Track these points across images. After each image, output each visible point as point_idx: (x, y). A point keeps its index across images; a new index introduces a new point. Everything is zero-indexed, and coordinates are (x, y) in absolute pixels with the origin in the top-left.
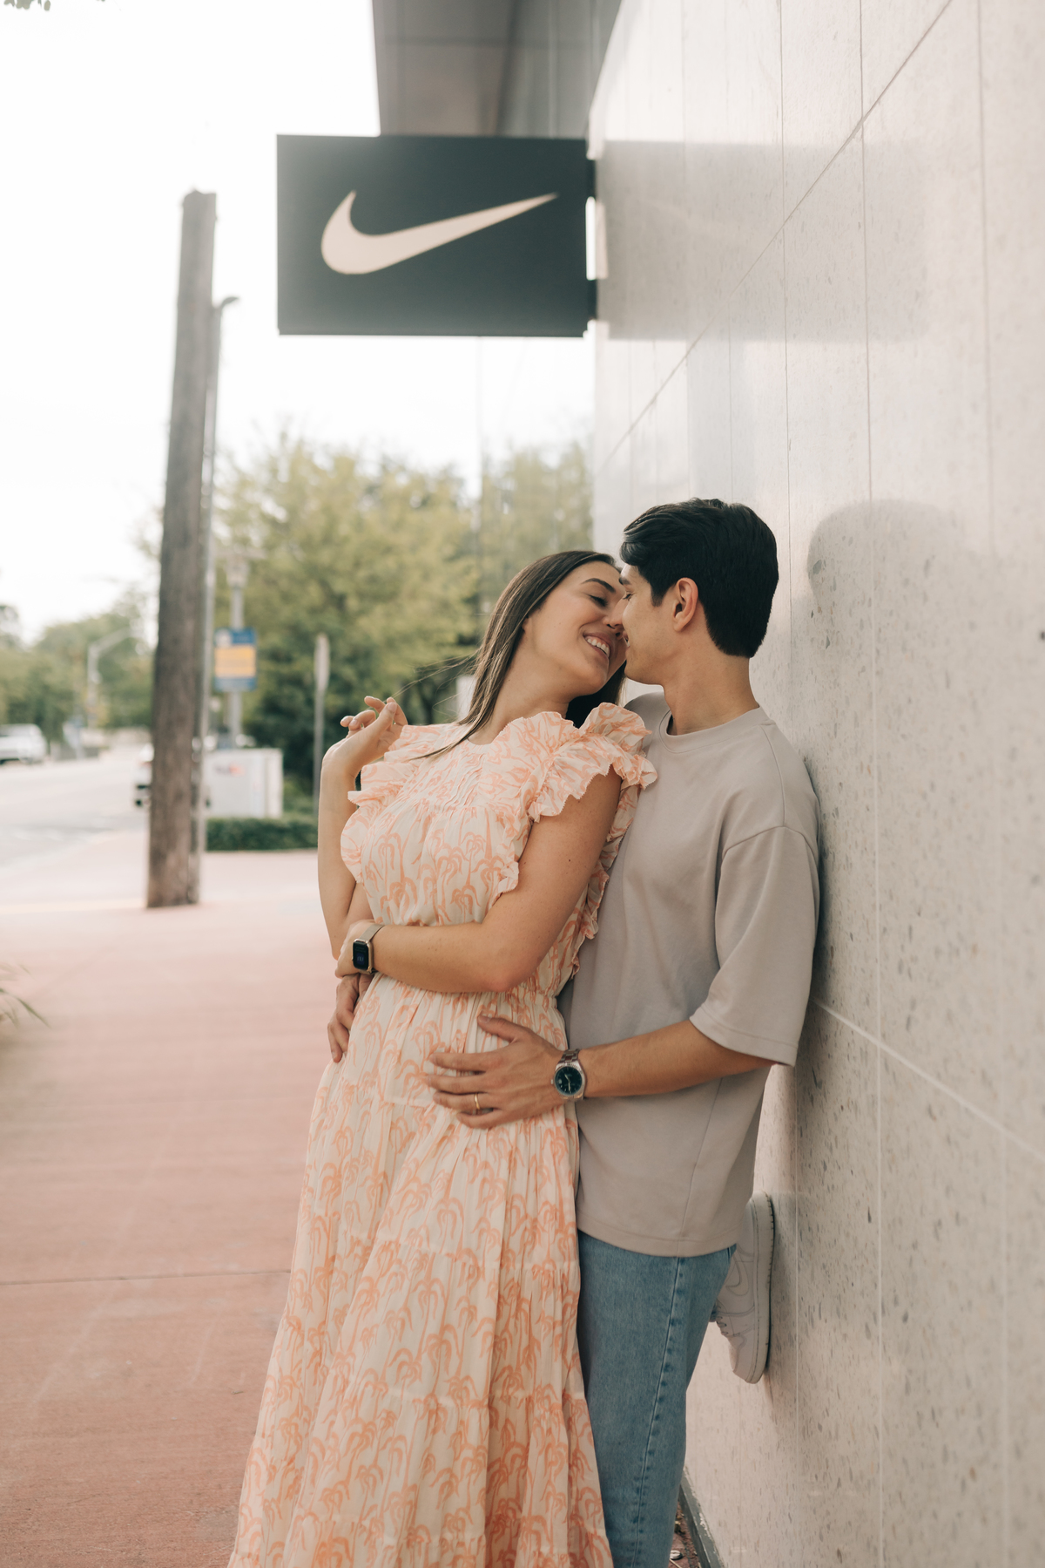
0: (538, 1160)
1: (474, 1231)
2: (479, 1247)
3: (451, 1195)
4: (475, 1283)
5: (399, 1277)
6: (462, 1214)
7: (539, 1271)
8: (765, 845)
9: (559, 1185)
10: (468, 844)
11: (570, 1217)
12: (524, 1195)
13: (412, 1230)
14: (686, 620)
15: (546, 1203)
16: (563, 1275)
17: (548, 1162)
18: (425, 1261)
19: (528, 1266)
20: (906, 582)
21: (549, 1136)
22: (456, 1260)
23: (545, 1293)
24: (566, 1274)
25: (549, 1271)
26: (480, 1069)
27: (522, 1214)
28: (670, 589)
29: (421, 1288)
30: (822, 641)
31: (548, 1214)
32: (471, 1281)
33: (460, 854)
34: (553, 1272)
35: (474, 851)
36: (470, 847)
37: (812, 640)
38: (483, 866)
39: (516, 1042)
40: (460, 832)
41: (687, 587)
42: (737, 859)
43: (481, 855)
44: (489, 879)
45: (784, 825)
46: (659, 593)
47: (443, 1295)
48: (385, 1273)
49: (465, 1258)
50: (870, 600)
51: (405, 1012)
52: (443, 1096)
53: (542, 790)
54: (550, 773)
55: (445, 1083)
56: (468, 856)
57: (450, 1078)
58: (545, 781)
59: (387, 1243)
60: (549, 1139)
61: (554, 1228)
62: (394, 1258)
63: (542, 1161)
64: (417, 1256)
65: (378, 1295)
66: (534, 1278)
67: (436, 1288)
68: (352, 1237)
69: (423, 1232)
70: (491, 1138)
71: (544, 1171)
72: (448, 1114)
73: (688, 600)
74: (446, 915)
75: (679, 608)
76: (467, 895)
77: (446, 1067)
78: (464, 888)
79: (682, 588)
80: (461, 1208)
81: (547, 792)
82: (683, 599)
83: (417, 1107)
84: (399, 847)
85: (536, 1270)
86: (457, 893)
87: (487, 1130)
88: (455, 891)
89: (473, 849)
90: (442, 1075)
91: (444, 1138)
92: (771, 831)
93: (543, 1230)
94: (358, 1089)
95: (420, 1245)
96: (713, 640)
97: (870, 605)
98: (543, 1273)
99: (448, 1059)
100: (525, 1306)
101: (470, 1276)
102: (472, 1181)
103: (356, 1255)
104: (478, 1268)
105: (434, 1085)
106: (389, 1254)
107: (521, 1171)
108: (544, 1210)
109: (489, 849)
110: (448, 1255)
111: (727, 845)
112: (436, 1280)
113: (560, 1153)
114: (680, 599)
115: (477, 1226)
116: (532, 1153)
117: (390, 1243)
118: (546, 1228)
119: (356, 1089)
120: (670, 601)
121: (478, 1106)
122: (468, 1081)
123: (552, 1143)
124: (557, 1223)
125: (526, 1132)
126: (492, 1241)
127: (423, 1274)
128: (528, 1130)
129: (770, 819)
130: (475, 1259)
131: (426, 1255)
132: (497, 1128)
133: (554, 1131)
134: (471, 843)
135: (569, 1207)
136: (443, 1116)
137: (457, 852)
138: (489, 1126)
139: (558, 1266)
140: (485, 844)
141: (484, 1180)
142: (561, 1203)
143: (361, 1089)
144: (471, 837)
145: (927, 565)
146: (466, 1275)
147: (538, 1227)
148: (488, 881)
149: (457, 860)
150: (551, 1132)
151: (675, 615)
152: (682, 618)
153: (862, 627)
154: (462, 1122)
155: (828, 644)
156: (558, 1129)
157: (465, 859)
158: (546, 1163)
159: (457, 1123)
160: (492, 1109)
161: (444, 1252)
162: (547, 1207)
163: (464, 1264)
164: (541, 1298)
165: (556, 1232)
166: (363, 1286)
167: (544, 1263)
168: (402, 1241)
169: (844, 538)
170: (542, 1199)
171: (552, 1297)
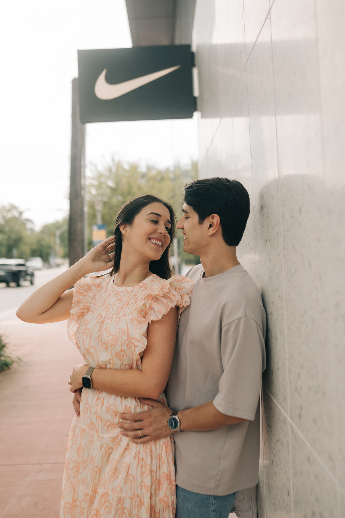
0: (160, 456)
1: (139, 487)
2: (141, 493)
3: (129, 473)
4: (140, 508)
5: (110, 508)
6: (134, 481)
7: (162, 501)
8: (238, 325)
9: (169, 465)
10: (120, 333)
11: (173, 478)
12: (156, 471)
13: (114, 488)
14: (214, 232)
15: (164, 473)
16: (172, 502)
17: (164, 456)
18: (120, 500)
19: (157, 499)
20: (293, 217)
21: (165, 445)
22: (133, 499)
23: (165, 510)
24: (173, 502)
25: (166, 501)
26: (141, 419)
27: (155, 479)
28: (207, 217)
29: (119, 511)
30: (265, 240)
31: (165, 478)
32: (139, 507)
33: (117, 338)
34: (168, 501)
35: (122, 336)
36: (121, 335)
37: (261, 239)
38: (127, 342)
39: (156, 407)
40: (116, 328)
41: (215, 218)
42: (228, 330)
43: (125, 338)
44: (130, 347)
45: (246, 316)
46: (202, 219)
47: (129, 514)
48: (103, 506)
49: (136, 498)
50: (280, 224)
51: (99, 400)
52: (126, 432)
53: (149, 309)
54: (151, 302)
55: (126, 426)
56: (120, 338)
57: (128, 424)
58: (150, 305)
59: (103, 494)
60: (164, 446)
61: (167, 483)
62: (106, 500)
63: (161, 456)
64: (117, 499)
65: (101, 515)
66: (160, 503)
67: (126, 511)
68: (85, 493)
69: (118, 489)
70: (145, 448)
71: (163, 460)
72: (127, 439)
73: (215, 223)
74: (114, 362)
75: (211, 226)
76: (121, 355)
77: (126, 420)
78: (120, 352)
79: (213, 218)
80: (133, 478)
81: (151, 309)
82: (213, 222)
83: (112, 437)
84: (90, 334)
85: (161, 501)
86: (117, 354)
87: (143, 445)
88: (116, 353)
89: (122, 335)
90: (124, 423)
91: (125, 449)
92: (240, 319)
93: (163, 484)
94: (86, 430)
95: (118, 494)
96: (224, 240)
97: (280, 226)
98: (164, 502)
99: (128, 416)
100: (157, 515)
101: (138, 506)
102: (138, 466)
103: (87, 500)
104: (142, 502)
105: (122, 427)
106: (104, 499)
107: (154, 460)
108: (163, 476)
109: (128, 335)
110: (129, 498)
111: (223, 325)
112: (125, 508)
113: (169, 452)
114: (211, 222)
115: (140, 485)
116: (158, 453)
117: (105, 494)
118: (164, 483)
119: (85, 430)
120: (207, 223)
121: (141, 435)
122: (136, 425)
123: (166, 448)
124: (169, 481)
125: (155, 444)
126: (147, 490)
127: (120, 506)
128: (156, 444)
129: (240, 313)
130: (140, 499)
131: (120, 498)
132: (147, 444)
133: (166, 442)
134: (121, 333)
135: (173, 474)
136: (125, 440)
137: (115, 337)
138: (144, 443)
139: (170, 498)
140: (127, 333)
141: (142, 466)
142: (170, 472)
143: (87, 430)
144: (120, 330)
145: (300, 210)
146: (137, 505)
147: (161, 483)
148: (130, 348)
149: (116, 340)
150: (165, 443)
151: (209, 229)
152: (212, 231)
153: (278, 235)
154: (133, 442)
155: (267, 241)
156: (168, 441)
157: (119, 339)
158: (163, 456)
159: (131, 443)
160: (146, 436)
161: (128, 496)
162: (164, 475)
163: (136, 501)
164: (163, 512)
165: (168, 484)
166: (94, 512)
167: (164, 498)
168: (110, 492)
169: (270, 196)
170: (162, 472)
171: (167, 512)
